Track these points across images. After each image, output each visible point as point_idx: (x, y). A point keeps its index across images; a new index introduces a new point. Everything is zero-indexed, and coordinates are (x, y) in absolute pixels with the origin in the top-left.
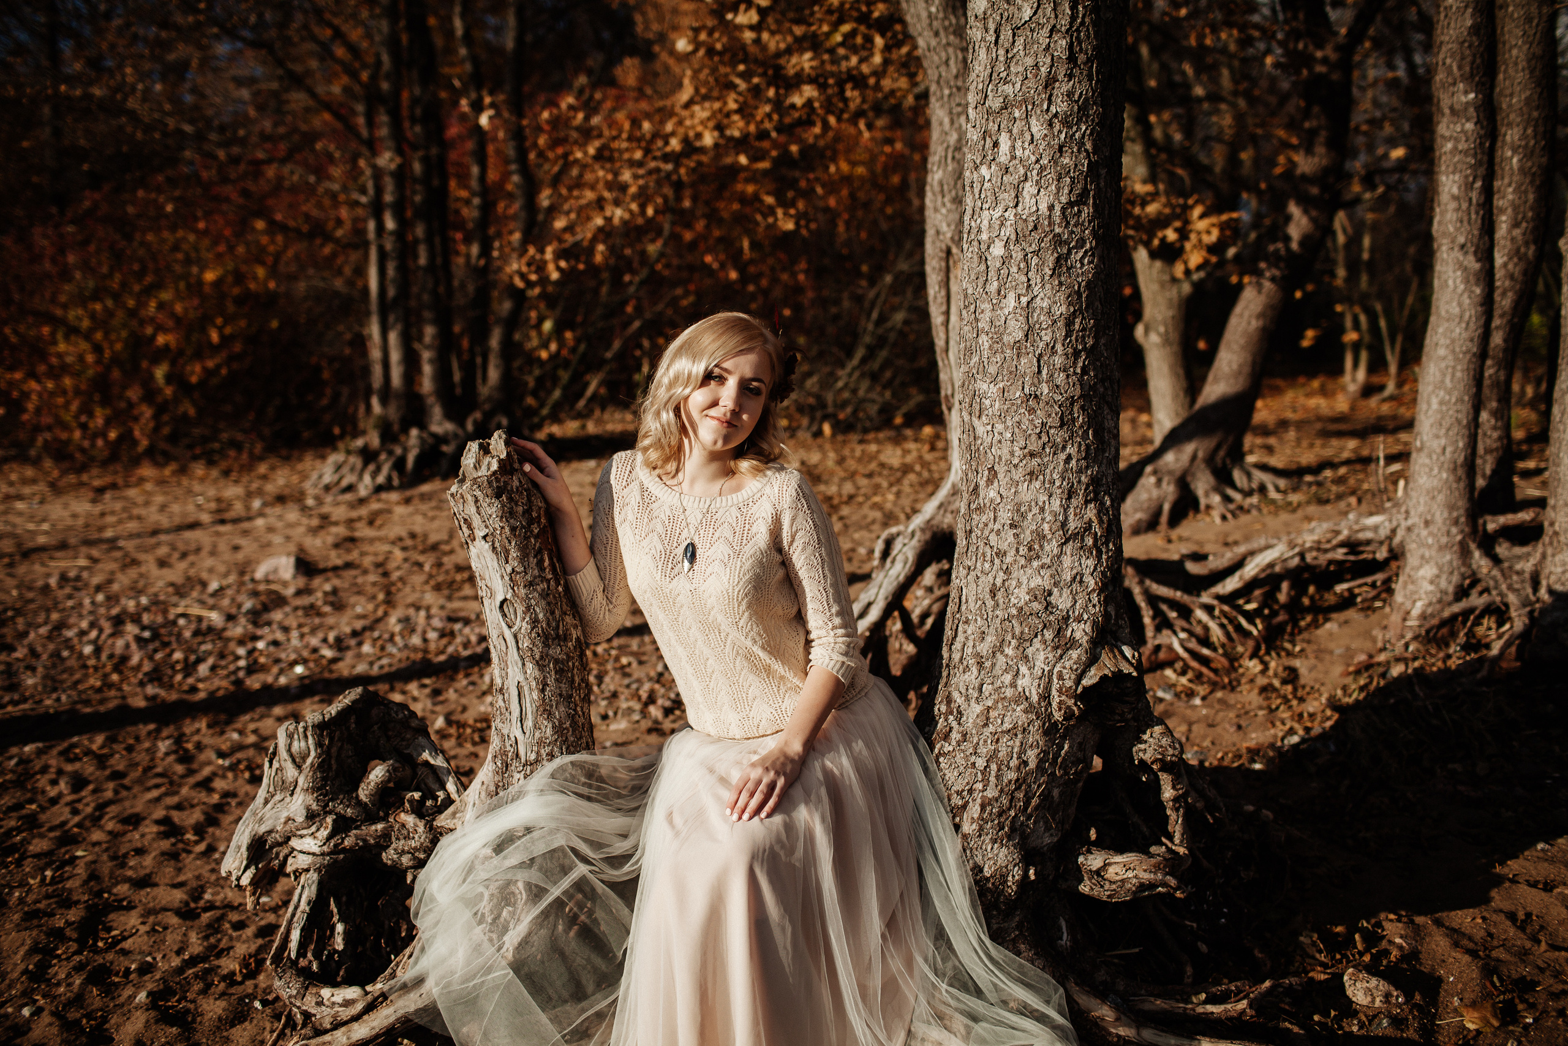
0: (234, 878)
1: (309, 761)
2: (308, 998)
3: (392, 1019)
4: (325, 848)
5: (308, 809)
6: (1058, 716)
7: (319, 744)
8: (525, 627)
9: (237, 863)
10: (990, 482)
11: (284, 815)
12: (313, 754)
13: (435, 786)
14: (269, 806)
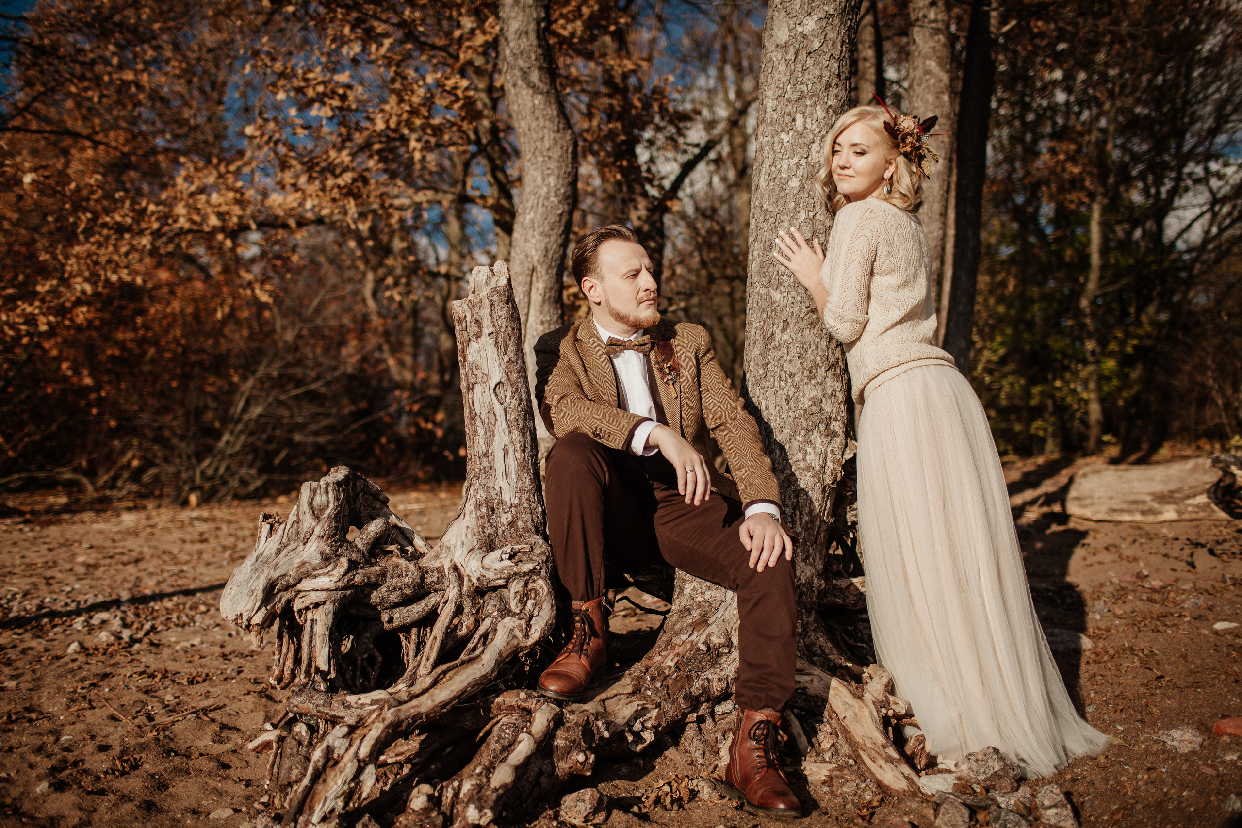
0: (245, 618)
1: (327, 512)
2: (335, 704)
3: (465, 684)
4: (340, 584)
5: (322, 553)
6: (828, 481)
7: (337, 499)
8: (515, 402)
9: (249, 606)
10: (783, 330)
11: (297, 561)
12: (331, 506)
13: (405, 543)
14: (283, 554)
